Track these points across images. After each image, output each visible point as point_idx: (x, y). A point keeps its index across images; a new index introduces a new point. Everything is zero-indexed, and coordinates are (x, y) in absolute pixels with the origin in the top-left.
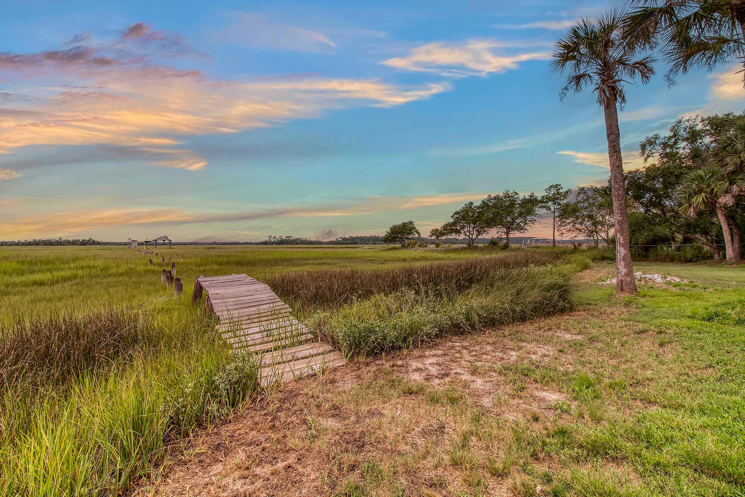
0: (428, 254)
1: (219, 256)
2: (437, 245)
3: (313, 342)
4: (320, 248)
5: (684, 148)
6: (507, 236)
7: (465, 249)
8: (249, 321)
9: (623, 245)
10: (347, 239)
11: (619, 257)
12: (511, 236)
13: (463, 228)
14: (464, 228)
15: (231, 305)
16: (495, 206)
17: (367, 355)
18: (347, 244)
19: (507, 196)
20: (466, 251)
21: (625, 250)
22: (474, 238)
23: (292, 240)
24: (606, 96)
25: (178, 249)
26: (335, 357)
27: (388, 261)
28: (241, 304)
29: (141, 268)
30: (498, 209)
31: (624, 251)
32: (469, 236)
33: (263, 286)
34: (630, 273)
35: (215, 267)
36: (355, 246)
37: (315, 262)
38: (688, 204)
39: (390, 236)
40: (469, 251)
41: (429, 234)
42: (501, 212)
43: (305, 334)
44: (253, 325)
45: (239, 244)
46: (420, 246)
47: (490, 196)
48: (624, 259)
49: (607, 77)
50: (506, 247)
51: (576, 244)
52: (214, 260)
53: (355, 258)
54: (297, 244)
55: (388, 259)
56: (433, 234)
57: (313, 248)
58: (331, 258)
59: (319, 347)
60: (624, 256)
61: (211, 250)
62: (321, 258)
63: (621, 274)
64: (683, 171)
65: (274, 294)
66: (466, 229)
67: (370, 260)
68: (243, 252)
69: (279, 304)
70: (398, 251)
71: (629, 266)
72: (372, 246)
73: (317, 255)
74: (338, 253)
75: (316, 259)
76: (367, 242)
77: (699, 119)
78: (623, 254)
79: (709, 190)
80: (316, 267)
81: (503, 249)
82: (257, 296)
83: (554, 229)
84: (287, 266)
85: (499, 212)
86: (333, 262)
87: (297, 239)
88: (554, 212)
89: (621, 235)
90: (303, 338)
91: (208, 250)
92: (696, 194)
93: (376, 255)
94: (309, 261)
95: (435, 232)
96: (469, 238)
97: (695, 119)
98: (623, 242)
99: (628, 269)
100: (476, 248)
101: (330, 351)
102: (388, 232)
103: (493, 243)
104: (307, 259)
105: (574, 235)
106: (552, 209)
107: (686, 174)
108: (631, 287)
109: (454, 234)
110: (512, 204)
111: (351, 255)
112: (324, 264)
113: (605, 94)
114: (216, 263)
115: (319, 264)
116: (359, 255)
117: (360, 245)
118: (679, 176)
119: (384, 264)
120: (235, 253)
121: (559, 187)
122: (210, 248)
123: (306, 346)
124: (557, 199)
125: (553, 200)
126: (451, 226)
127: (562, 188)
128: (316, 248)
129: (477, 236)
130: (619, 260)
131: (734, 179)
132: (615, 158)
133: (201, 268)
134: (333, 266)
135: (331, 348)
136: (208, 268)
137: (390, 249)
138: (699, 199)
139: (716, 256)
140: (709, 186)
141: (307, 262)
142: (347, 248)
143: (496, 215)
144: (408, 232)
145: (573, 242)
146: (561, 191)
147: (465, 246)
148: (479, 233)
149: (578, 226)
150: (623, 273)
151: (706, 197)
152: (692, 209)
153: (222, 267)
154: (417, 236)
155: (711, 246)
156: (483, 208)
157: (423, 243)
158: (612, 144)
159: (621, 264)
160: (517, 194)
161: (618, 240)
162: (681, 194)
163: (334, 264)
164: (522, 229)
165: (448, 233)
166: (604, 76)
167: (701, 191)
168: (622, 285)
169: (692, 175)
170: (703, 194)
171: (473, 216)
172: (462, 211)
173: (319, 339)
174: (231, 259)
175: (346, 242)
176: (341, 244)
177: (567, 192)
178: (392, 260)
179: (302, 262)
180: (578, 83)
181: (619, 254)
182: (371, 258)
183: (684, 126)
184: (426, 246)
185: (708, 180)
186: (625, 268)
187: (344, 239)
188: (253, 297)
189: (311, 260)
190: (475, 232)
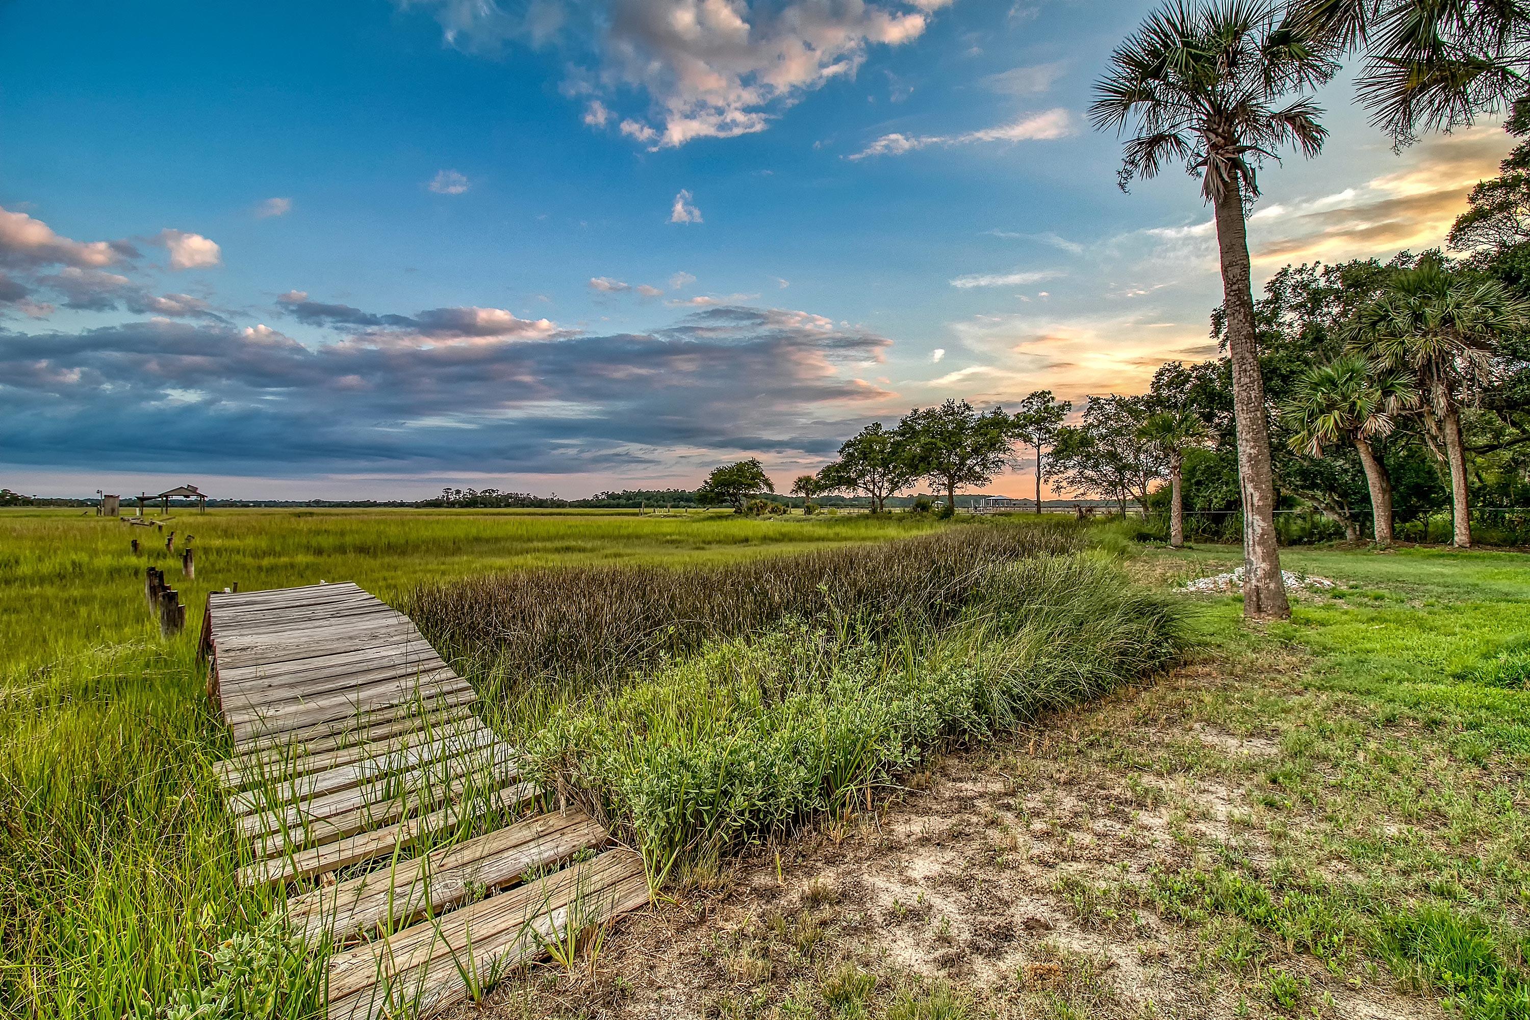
0: (790, 528)
1: (318, 533)
2: (809, 511)
3: (541, 811)
4: (560, 514)
5: (1290, 325)
6: (951, 492)
7: (866, 517)
8: (331, 743)
9: (1259, 511)
10: (619, 497)
11: (1250, 537)
12: (957, 492)
13: (862, 474)
14: (864, 476)
15: (281, 686)
16: (926, 430)
17: (723, 855)
18: (618, 506)
19: (949, 409)
20: (870, 521)
21: (1263, 520)
22: (884, 494)
23: (496, 498)
24: (1223, 180)
25: (222, 517)
26: (618, 871)
27: (709, 543)
28: (314, 681)
29: (105, 562)
30: (933, 437)
31: (1262, 524)
32: (873, 492)
33: (394, 621)
34: (1274, 573)
35: (302, 559)
36: (637, 510)
37: (549, 545)
38: (1306, 432)
39: (712, 491)
40: (875, 522)
41: (792, 487)
42: (940, 444)
43: (515, 781)
44: (344, 756)
45: (375, 504)
46: (773, 511)
47: (916, 411)
48: (1262, 542)
49: (1224, 138)
50: (947, 514)
51: (1083, 509)
52: (305, 541)
53: (638, 537)
54: (508, 505)
55: (710, 538)
56: (800, 488)
57: (543, 515)
58: (583, 537)
59: (562, 831)
60: (1262, 535)
61: (302, 519)
62: (562, 538)
63: (1256, 575)
64: (1294, 368)
65: (425, 644)
66: (868, 478)
67: (672, 542)
68: (379, 522)
69: (437, 678)
70: (730, 522)
71: (1271, 557)
72: (673, 511)
73: (553, 530)
74: (599, 527)
75: (550, 539)
76: (661, 503)
77: (1320, 270)
78: (1259, 531)
79: (1346, 405)
80: (551, 557)
81: (942, 518)
82: (371, 654)
83: (1039, 479)
84: (482, 554)
85: (935, 444)
86: (589, 545)
87: (509, 496)
88: (1039, 446)
89: (1256, 488)
90: (508, 795)
91: (293, 519)
92: (1322, 412)
93: (683, 529)
94: (536, 544)
95: (803, 484)
96: (874, 494)
97: (1313, 269)
98: (1261, 503)
99: (1271, 562)
100: (889, 516)
101: (599, 847)
102: (706, 482)
103: (921, 506)
104: (530, 540)
105: (1082, 491)
106: (1035, 440)
107: (1302, 372)
108: (1279, 602)
109: (843, 488)
110: (961, 426)
111: (630, 530)
112: (568, 549)
113: (1221, 176)
114: (308, 548)
115: (557, 550)
116: (647, 530)
117: (646, 510)
118: (1288, 377)
119: (703, 549)
120: (360, 525)
121: (1048, 397)
122: (299, 515)
123: (517, 833)
124: (1045, 419)
125: (1037, 422)
126: (838, 472)
127: (1053, 398)
128: (551, 514)
129: (892, 491)
130: (1251, 543)
131: (1392, 385)
132: (1241, 317)
133: (266, 562)
134: (589, 555)
135: (600, 832)
136: (284, 560)
137: (711, 518)
138: (1329, 422)
139: (1349, 534)
140: (1345, 398)
141: (531, 545)
142: (619, 514)
143: (929, 449)
144: (749, 482)
145: (1076, 505)
146: (1051, 404)
147: (867, 511)
148: (895, 486)
149: (1089, 473)
150: (1260, 573)
151: (1341, 417)
152: (1315, 442)
153: (320, 560)
154: (765, 490)
155: (1340, 514)
156: (903, 435)
157: (780, 506)
158: (1235, 287)
159: (1255, 553)
160: (969, 408)
161: (1249, 498)
162: (1293, 412)
163: (592, 550)
164: (978, 479)
165: (832, 486)
166: (1217, 135)
167: (1331, 406)
168: (1259, 599)
169: (1315, 374)
170: (1336, 413)
171: (882, 452)
172: (860, 442)
173: (563, 802)
174: (348, 539)
175: (615, 502)
176: (604, 506)
177: (1062, 408)
178: (719, 542)
179: (518, 545)
180: (1150, 156)
181: (1250, 530)
182: (674, 537)
183: (1293, 281)
184: (785, 512)
185: (1343, 385)
186: (1264, 561)
187: (612, 496)
188: (359, 656)
189: (539, 541)
190: (886, 484)
